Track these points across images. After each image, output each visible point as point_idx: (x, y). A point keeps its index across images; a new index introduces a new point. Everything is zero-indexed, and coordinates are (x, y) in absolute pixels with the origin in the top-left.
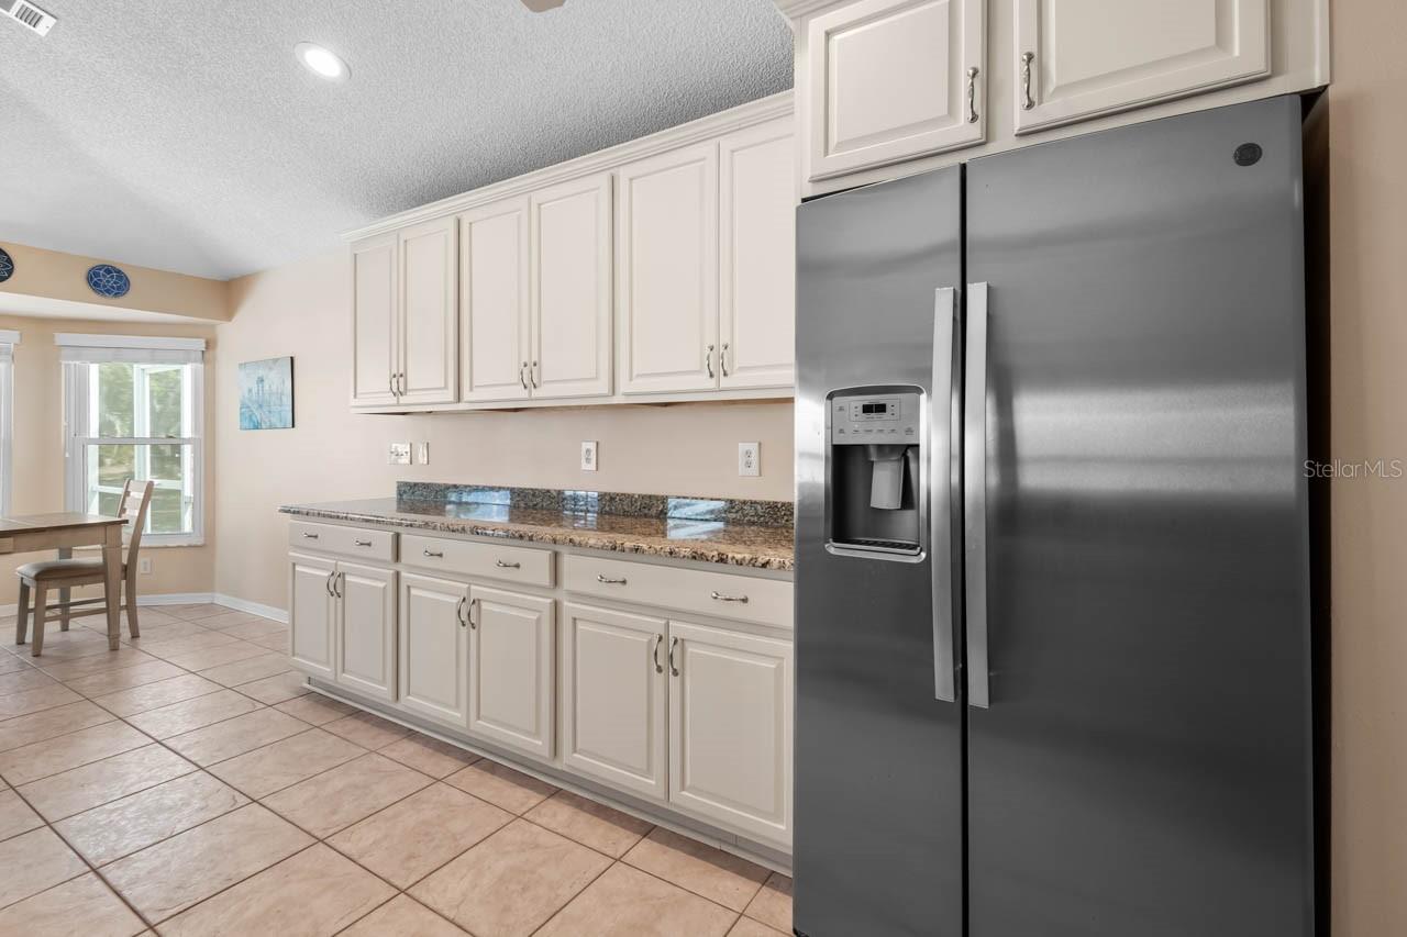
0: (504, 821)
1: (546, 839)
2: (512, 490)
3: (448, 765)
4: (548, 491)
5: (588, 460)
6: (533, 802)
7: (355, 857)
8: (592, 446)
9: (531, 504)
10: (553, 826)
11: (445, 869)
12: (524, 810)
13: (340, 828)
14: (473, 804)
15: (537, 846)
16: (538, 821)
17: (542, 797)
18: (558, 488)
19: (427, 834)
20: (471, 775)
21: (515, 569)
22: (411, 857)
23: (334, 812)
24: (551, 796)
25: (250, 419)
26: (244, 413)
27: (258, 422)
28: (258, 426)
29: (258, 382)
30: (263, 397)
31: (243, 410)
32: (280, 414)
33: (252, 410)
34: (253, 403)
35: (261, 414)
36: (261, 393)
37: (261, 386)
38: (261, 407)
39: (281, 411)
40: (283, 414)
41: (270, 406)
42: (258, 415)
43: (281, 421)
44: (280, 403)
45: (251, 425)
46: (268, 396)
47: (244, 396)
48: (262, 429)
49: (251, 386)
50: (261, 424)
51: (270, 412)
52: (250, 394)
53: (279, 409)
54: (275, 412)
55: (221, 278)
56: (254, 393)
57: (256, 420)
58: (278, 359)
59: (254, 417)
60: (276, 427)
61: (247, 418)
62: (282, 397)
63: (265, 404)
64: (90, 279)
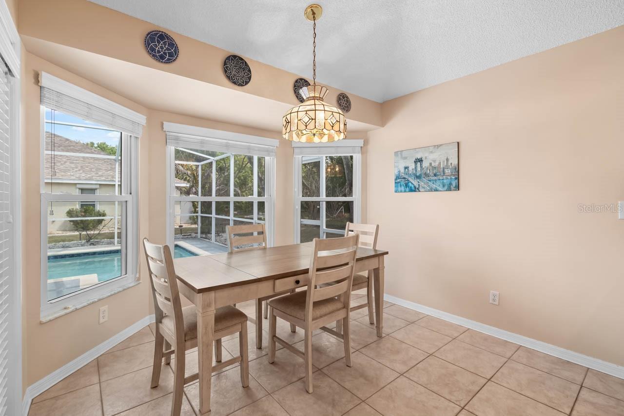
25: (407, 185)
26: (399, 182)
27: (415, 187)
28: (415, 190)
29: (416, 162)
30: (421, 171)
31: (399, 180)
32: (441, 181)
33: (408, 180)
34: (410, 175)
35: (418, 182)
36: (419, 169)
37: (419, 164)
38: (418, 177)
39: (443, 179)
40: (445, 181)
41: (429, 177)
42: (415, 183)
43: (444, 186)
44: (442, 174)
45: (407, 189)
46: (428, 170)
47: (399, 172)
48: (419, 191)
49: (407, 165)
50: (418, 189)
51: (430, 181)
52: (406, 170)
53: (441, 178)
54: (436, 180)
55: (380, 101)
56: (410, 169)
57: (413, 186)
58: (441, 145)
59: (410, 184)
60: (436, 190)
61: (403, 185)
62: (446, 170)
63: (423, 176)
64: (338, 101)
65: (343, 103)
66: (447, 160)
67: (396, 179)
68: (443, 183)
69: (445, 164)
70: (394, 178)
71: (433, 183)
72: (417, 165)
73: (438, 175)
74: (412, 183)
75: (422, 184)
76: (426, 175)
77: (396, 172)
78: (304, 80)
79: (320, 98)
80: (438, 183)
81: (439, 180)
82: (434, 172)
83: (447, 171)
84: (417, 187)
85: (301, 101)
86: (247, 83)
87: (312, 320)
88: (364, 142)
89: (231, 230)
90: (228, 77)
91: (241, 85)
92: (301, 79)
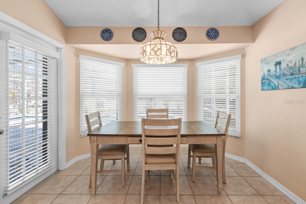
25: (269, 85)
26: (264, 82)
27: (275, 85)
28: (276, 88)
29: (276, 65)
30: (280, 72)
31: (264, 81)
32: (297, 79)
33: (270, 80)
34: (272, 76)
35: (278, 82)
36: (278, 70)
37: (278, 66)
38: (278, 77)
39: (298, 77)
40: (300, 79)
41: (286, 76)
42: (275, 82)
43: (299, 83)
44: (298, 73)
45: (270, 88)
46: (286, 71)
47: (264, 74)
48: (279, 89)
49: (269, 69)
50: (278, 87)
51: (287, 79)
52: (269, 72)
53: (297, 77)
54: (292, 79)
55: (251, 24)
56: (272, 71)
57: (274, 85)
58: (296, 47)
59: (272, 83)
60: (293, 88)
61: (267, 85)
62: (300, 69)
63: (282, 76)
64: (207, 34)
65: (212, 34)
66: (302, 59)
67: (262, 81)
68: (299, 80)
69: (301, 63)
70: (261, 79)
71: (290, 82)
72: (276, 67)
73: (294, 74)
74: (273, 83)
75: (281, 82)
76: (284, 75)
77: (262, 74)
78: (180, 28)
79: (159, 37)
80: (294, 81)
81: (295, 78)
82: (291, 72)
83: (302, 70)
84: (277, 85)
85: (178, 41)
86: (144, 39)
87: (146, 164)
88: (242, 56)
89: (149, 111)
90: (135, 39)
91: (141, 41)
92: (178, 28)
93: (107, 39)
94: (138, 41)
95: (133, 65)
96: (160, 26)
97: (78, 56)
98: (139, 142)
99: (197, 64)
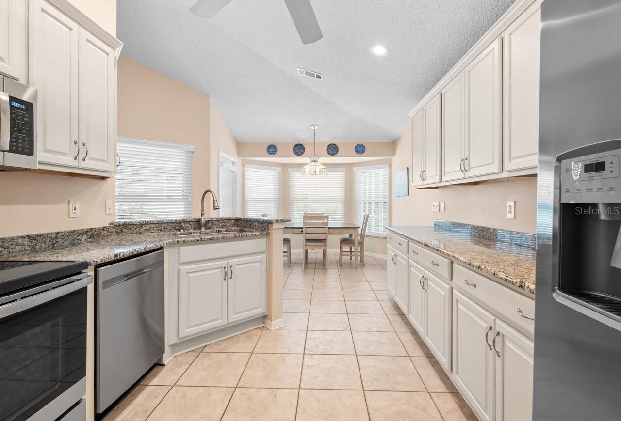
0: (421, 390)
1: (432, 410)
2: (473, 227)
3: (418, 351)
4: (489, 229)
5: (510, 212)
6: (440, 390)
7: (360, 368)
8: (512, 204)
9: (481, 235)
10: (440, 407)
11: (383, 393)
12: (433, 391)
13: (364, 354)
14: (414, 374)
15: (425, 410)
16: (435, 400)
17: (446, 391)
18: (494, 227)
19: (388, 375)
20: (424, 362)
21: (436, 266)
22: (376, 380)
23: (367, 347)
24: (452, 393)
29: (400, 178)
64: (355, 149)
65: (360, 149)
78: (333, 144)
79: (314, 161)
85: (331, 155)
86: (303, 153)
87: (306, 246)
88: (389, 165)
89: (306, 217)
90: (295, 153)
91: (300, 155)
92: (331, 144)
93: (272, 153)
94: (297, 155)
95: (289, 169)
96: (315, 142)
97: (244, 165)
98: (301, 232)
99: (355, 169)
